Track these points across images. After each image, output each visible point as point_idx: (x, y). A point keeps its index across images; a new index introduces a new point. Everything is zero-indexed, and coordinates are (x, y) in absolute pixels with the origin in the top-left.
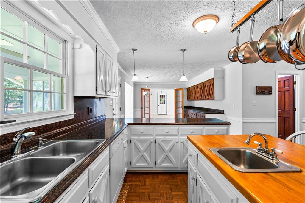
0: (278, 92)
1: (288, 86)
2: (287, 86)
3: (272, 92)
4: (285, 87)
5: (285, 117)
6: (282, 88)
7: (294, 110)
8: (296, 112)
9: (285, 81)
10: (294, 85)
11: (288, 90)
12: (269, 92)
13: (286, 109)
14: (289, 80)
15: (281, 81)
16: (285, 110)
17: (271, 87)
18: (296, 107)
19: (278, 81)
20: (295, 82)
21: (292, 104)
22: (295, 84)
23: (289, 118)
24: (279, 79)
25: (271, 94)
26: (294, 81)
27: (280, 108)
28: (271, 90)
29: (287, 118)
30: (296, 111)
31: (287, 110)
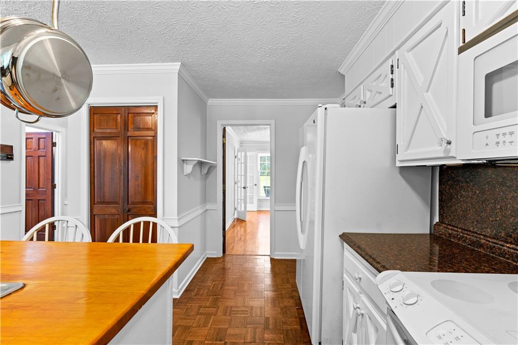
0: (26, 157)
1: (44, 149)
2: (43, 147)
3: (13, 155)
4: (39, 149)
5: (39, 200)
6: (34, 150)
7: (54, 186)
8: (56, 190)
9: (39, 139)
10: (54, 148)
11: (44, 155)
12: (8, 155)
13: (41, 186)
14: (45, 138)
15: (32, 138)
16: (39, 188)
17: (12, 147)
18: (56, 182)
19: (27, 139)
20: (55, 143)
21: (50, 178)
22: (55, 146)
23: (44, 200)
24: (27, 134)
25: (12, 159)
26: (54, 141)
27: (32, 185)
28: (12, 152)
29: (43, 201)
30: (55, 188)
31: (42, 188)
